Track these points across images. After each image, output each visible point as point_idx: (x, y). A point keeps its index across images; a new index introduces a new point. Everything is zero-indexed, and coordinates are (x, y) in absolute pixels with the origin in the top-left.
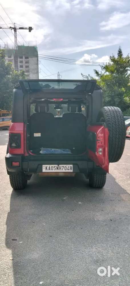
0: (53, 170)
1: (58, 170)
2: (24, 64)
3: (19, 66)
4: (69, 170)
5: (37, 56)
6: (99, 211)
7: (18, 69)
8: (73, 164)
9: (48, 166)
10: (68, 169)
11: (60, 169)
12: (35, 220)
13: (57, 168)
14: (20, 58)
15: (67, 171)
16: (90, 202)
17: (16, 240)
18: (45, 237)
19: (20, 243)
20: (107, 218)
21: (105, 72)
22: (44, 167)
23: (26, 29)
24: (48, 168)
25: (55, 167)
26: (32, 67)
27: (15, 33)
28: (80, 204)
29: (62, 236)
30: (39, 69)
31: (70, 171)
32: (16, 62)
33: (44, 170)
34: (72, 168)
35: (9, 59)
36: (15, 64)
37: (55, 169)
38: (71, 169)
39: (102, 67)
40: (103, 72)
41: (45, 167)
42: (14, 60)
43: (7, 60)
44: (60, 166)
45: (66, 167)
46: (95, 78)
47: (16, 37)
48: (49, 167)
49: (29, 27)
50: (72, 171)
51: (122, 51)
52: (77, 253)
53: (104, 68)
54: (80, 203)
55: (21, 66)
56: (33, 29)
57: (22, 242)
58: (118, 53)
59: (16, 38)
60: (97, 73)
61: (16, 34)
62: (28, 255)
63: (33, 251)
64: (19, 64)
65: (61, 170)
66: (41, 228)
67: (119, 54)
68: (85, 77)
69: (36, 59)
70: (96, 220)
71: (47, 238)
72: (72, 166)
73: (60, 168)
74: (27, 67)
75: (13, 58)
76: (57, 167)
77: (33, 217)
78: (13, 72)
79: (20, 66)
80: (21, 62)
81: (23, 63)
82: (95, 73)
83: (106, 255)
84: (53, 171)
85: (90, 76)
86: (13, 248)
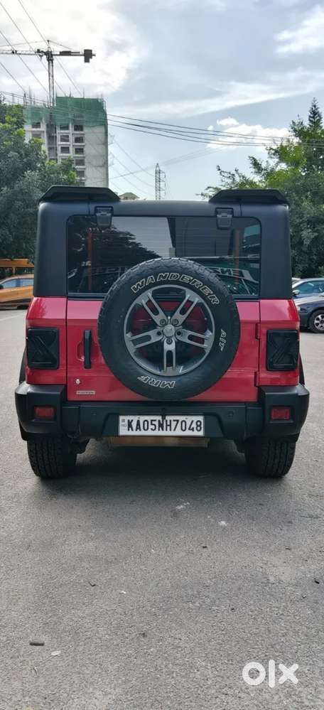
0: (149, 429)
1: (163, 430)
2: (71, 143)
3: (59, 148)
4: (193, 429)
5: (104, 124)
6: (280, 551)
7: (57, 155)
8: (205, 415)
9: (135, 419)
10: (189, 429)
11: (168, 427)
12: (97, 577)
13: (161, 425)
14: (62, 128)
15: (188, 433)
16: (251, 521)
17: (42, 645)
18: (127, 635)
19: (54, 654)
20: (304, 573)
21: (278, 163)
22: (123, 421)
23: (77, 54)
24: (134, 425)
25: (155, 420)
26: (90, 150)
27: (51, 64)
28: (224, 528)
29: (177, 636)
30: (109, 157)
31: (196, 433)
32: (51, 138)
33: (123, 431)
34: (202, 426)
35: (34, 129)
36: (49, 144)
37: (153, 427)
38: (199, 428)
39: (271, 149)
40: (271, 163)
41: (126, 422)
42: (47, 132)
43: (31, 134)
44: (168, 418)
45: (184, 423)
46: (251, 179)
47: (51, 75)
48: (138, 422)
49: (85, 51)
50: (201, 433)
51: (320, 110)
52: (224, 697)
53: (276, 151)
54: (223, 523)
55: (65, 149)
56: (94, 55)
57: (57, 653)
58: (310, 117)
59: (51, 77)
60: (256, 164)
61: (51, 67)
62: (75, 700)
63: (92, 683)
64: (60, 143)
65: (170, 430)
66: (114, 607)
67: (313, 117)
68: (226, 175)
69: (102, 129)
70: (272, 579)
71: (133, 639)
72: (202, 421)
73: (168, 424)
74: (79, 150)
75: (43, 128)
76: (159, 421)
77: (91, 567)
78: (43, 163)
79: (62, 148)
80: (65, 138)
81: (68, 141)
82: (251, 165)
83: (312, 704)
84: (149, 433)
85: (239, 172)
86: (33, 671)
